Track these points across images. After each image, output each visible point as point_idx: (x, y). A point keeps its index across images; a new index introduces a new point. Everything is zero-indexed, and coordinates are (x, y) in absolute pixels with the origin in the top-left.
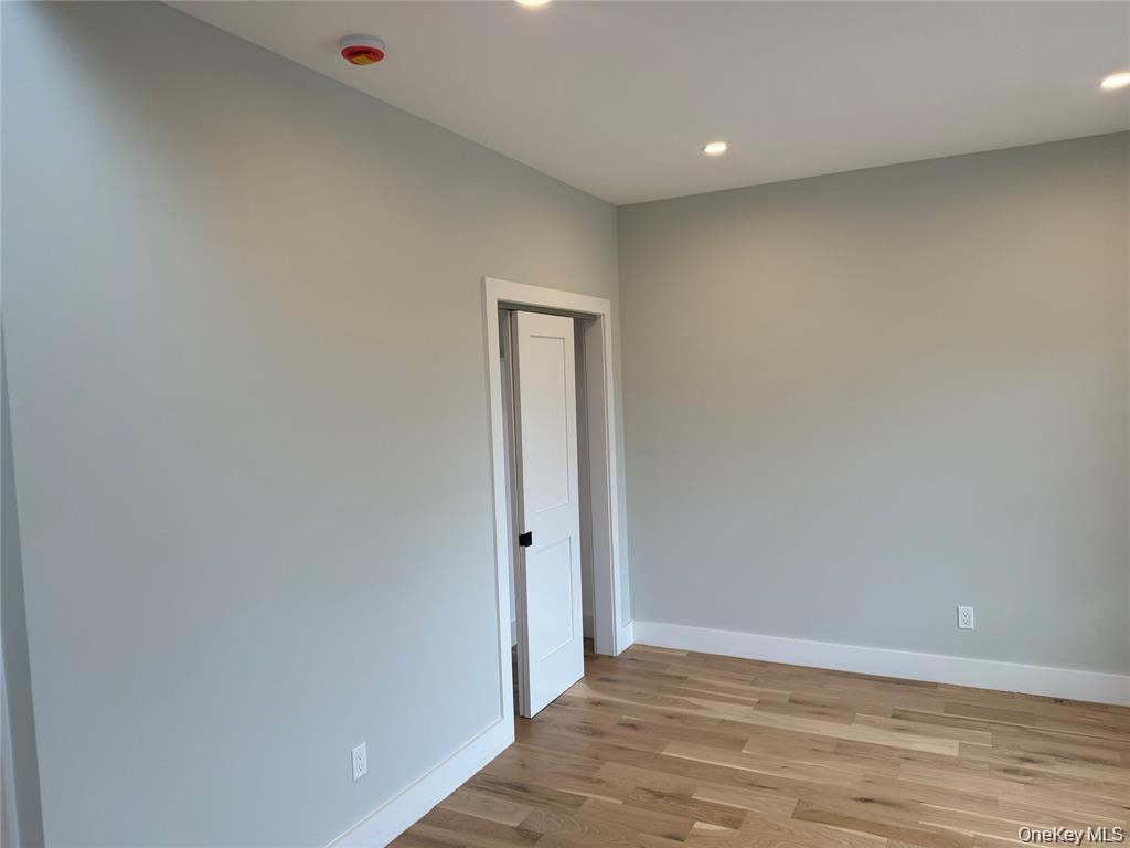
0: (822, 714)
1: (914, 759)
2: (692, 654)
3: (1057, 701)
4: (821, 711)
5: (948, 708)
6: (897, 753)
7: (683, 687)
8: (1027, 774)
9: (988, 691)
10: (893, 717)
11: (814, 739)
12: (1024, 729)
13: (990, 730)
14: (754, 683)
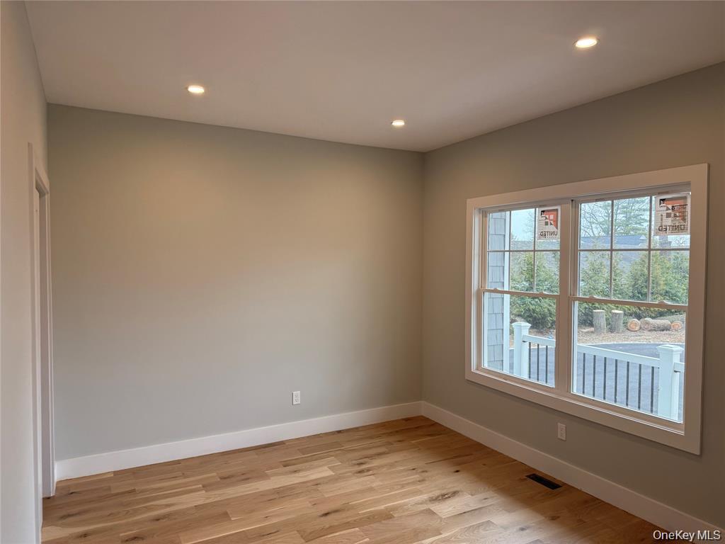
0: (248, 479)
1: (320, 484)
2: (116, 473)
3: (339, 432)
4: (246, 478)
5: (303, 451)
6: (309, 484)
7: (139, 497)
8: (368, 470)
9: (308, 437)
10: (285, 466)
11: (263, 494)
12: (343, 450)
13: (332, 456)
14: (185, 476)
